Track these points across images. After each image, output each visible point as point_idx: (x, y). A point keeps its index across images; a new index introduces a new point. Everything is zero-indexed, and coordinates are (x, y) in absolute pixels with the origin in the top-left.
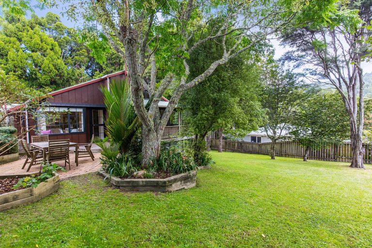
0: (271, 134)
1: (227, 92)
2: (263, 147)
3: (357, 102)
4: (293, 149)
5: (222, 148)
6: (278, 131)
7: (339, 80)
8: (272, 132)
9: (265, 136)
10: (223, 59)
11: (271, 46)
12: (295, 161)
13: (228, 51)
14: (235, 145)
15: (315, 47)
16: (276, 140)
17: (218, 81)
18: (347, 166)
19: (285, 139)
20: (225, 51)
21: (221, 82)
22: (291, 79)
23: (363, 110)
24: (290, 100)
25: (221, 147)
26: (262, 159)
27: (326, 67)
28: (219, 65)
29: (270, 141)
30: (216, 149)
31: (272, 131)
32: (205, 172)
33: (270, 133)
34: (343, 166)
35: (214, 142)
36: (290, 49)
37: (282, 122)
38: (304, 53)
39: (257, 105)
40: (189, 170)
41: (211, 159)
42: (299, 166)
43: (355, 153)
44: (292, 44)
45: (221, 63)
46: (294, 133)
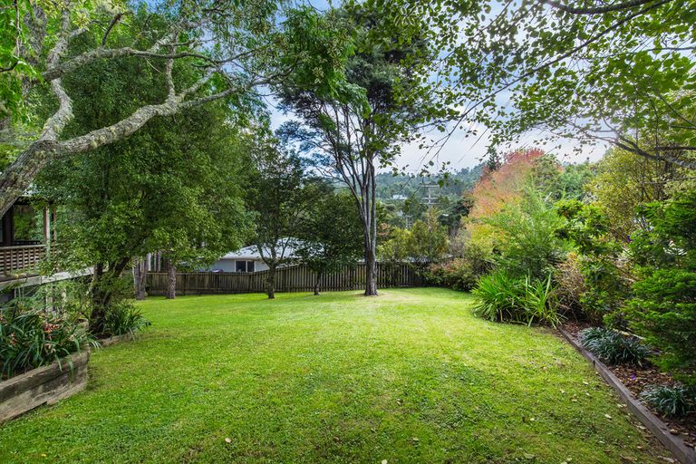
0: (268, 256)
1: (176, 175)
2: (257, 279)
3: (370, 210)
4: (301, 277)
5: (176, 290)
6: (279, 250)
7: (352, 176)
8: (270, 252)
9: (259, 260)
10: (166, 105)
11: (264, 106)
12: (302, 297)
13: (178, 92)
14: (203, 280)
15: (323, 123)
16: (277, 265)
17: (156, 148)
18: (361, 295)
19: (289, 262)
20: (172, 89)
21: (162, 152)
22: (297, 166)
23: (376, 220)
24: (297, 201)
25: (173, 287)
26: (254, 301)
27: (339, 157)
28: (157, 116)
29: (266, 268)
30: (162, 292)
31: (269, 250)
32: (122, 348)
33: (267, 253)
34: (358, 295)
35: (156, 278)
36: (295, 119)
37: (285, 234)
38: (314, 130)
39: (239, 204)
40: (62, 355)
41: (139, 317)
42: (306, 304)
43: (368, 277)
44: (298, 111)
45: (161, 112)
46: (301, 252)
